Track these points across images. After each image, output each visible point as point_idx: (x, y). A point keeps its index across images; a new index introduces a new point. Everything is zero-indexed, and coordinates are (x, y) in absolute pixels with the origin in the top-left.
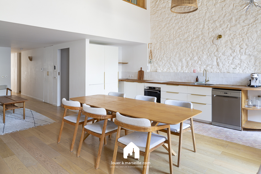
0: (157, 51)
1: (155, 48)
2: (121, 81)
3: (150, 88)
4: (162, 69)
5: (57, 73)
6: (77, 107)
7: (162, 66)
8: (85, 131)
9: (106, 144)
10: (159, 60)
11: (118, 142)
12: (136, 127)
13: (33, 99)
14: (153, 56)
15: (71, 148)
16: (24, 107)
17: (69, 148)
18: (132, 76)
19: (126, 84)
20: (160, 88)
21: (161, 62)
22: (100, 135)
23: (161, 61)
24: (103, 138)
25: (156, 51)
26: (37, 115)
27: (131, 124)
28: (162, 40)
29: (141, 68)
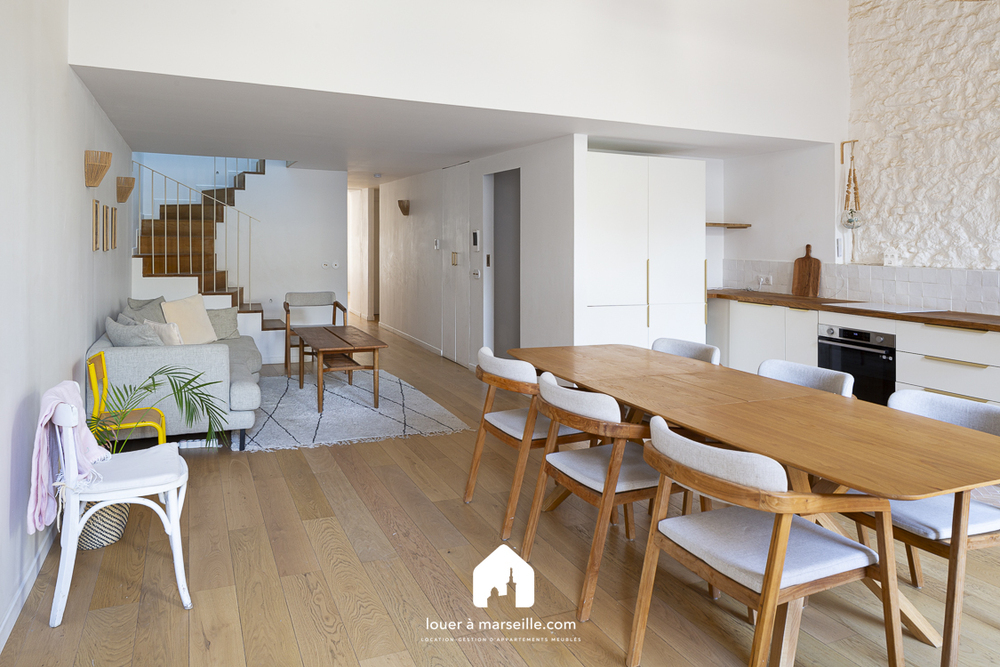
0: (884, 173)
1: (874, 159)
2: (719, 296)
3: (846, 333)
4: (907, 255)
5: (482, 256)
6: (522, 383)
7: (906, 238)
8: (547, 472)
9: (632, 537)
10: (891, 213)
11: (658, 534)
12: (722, 483)
13: (411, 343)
14: (864, 195)
15: (503, 527)
16: (376, 366)
17: (497, 526)
18: (767, 280)
19: (739, 311)
20: (892, 338)
21: (901, 224)
22: (595, 495)
23: (901, 216)
24: (605, 511)
25: (880, 173)
26: (417, 399)
27: (702, 469)
28: (907, 126)
29: (808, 247)
